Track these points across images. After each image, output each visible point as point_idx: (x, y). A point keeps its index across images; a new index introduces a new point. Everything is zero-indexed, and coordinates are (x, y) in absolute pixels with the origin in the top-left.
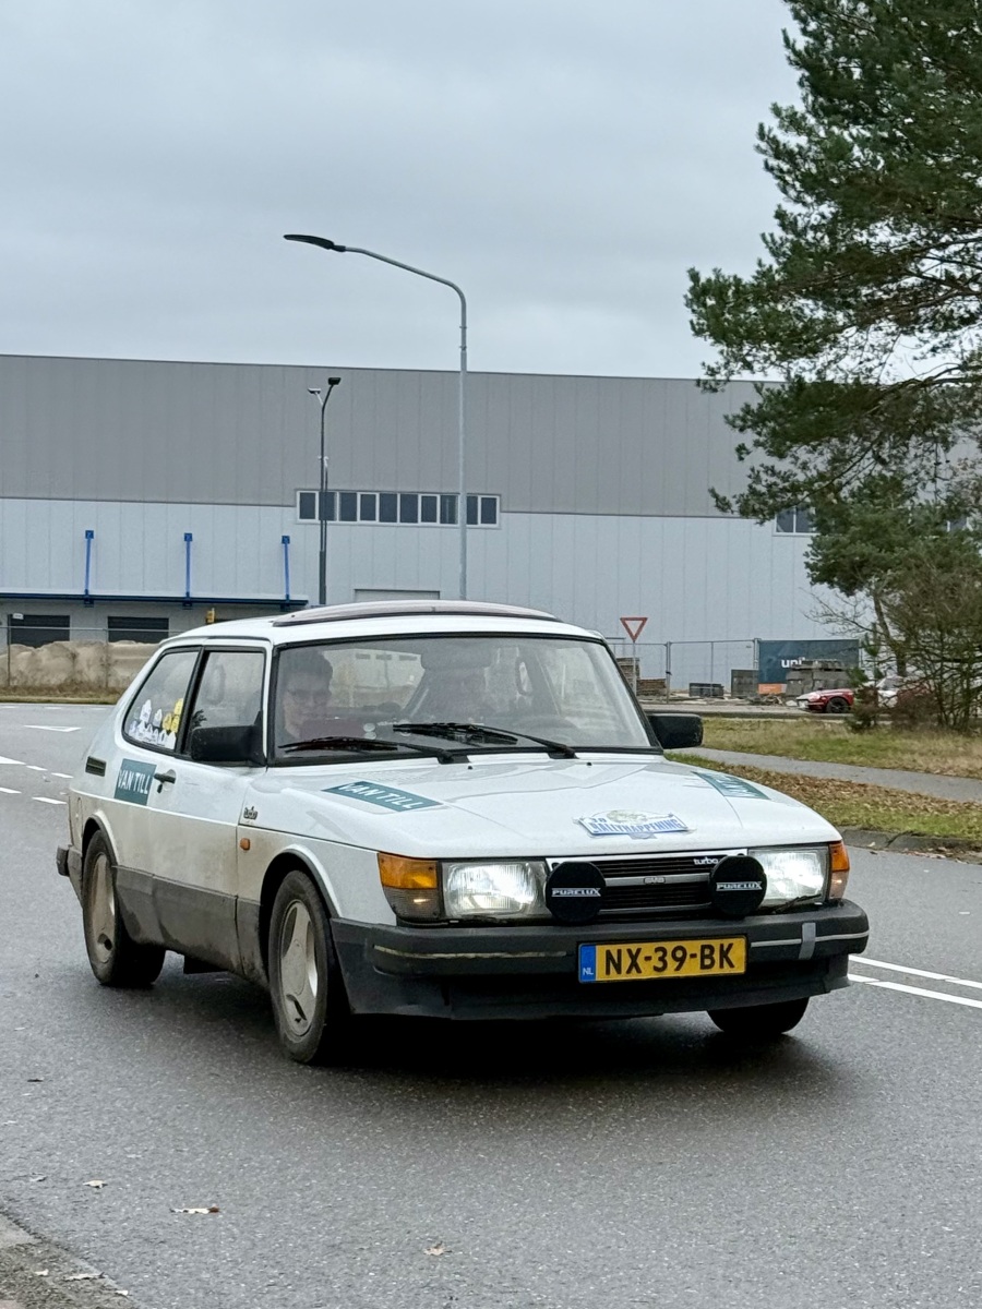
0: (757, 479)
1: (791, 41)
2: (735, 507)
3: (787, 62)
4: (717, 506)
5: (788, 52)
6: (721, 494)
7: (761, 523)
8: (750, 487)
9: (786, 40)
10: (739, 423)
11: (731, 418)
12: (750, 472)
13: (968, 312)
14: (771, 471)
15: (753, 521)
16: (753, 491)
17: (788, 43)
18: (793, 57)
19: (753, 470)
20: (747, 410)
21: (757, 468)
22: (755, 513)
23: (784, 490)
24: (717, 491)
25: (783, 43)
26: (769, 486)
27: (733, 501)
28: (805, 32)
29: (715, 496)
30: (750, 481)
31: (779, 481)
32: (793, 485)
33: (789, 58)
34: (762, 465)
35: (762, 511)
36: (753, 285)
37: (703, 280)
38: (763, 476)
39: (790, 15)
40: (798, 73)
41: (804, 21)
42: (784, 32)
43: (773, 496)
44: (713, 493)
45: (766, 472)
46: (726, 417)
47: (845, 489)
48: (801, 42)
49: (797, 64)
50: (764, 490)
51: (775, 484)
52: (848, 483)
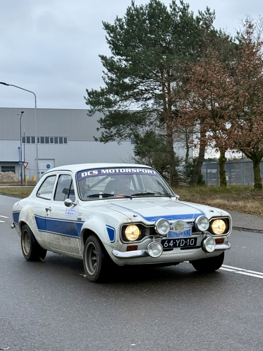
0: (103, 134)
1: (107, 38)
2: (99, 140)
3: (107, 43)
4: (95, 140)
5: (107, 41)
6: (96, 137)
7: (105, 143)
8: (102, 136)
9: (106, 38)
10: (100, 122)
11: (99, 121)
12: (101, 133)
13: (150, 97)
14: (106, 132)
15: (103, 143)
16: (103, 137)
17: (107, 39)
18: (108, 42)
19: (102, 132)
20: (101, 119)
21: (103, 132)
22: (103, 141)
23: (109, 136)
24: (95, 137)
25: (106, 39)
26: (106, 136)
27: (98, 139)
28: (110, 36)
29: (94, 138)
30: (102, 134)
31: (108, 134)
32: (111, 135)
33: (107, 42)
34: (104, 131)
35: (105, 141)
36: (100, 92)
37: (89, 91)
38: (105, 133)
39: (106, 33)
40: (109, 45)
41: (109, 34)
42: (106, 36)
43: (107, 138)
44: (94, 137)
45: (105, 132)
46: (98, 121)
47: (123, 136)
48: (110, 39)
49: (109, 43)
50: (104, 136)
51: (107, 135)
52: (124, 135)
